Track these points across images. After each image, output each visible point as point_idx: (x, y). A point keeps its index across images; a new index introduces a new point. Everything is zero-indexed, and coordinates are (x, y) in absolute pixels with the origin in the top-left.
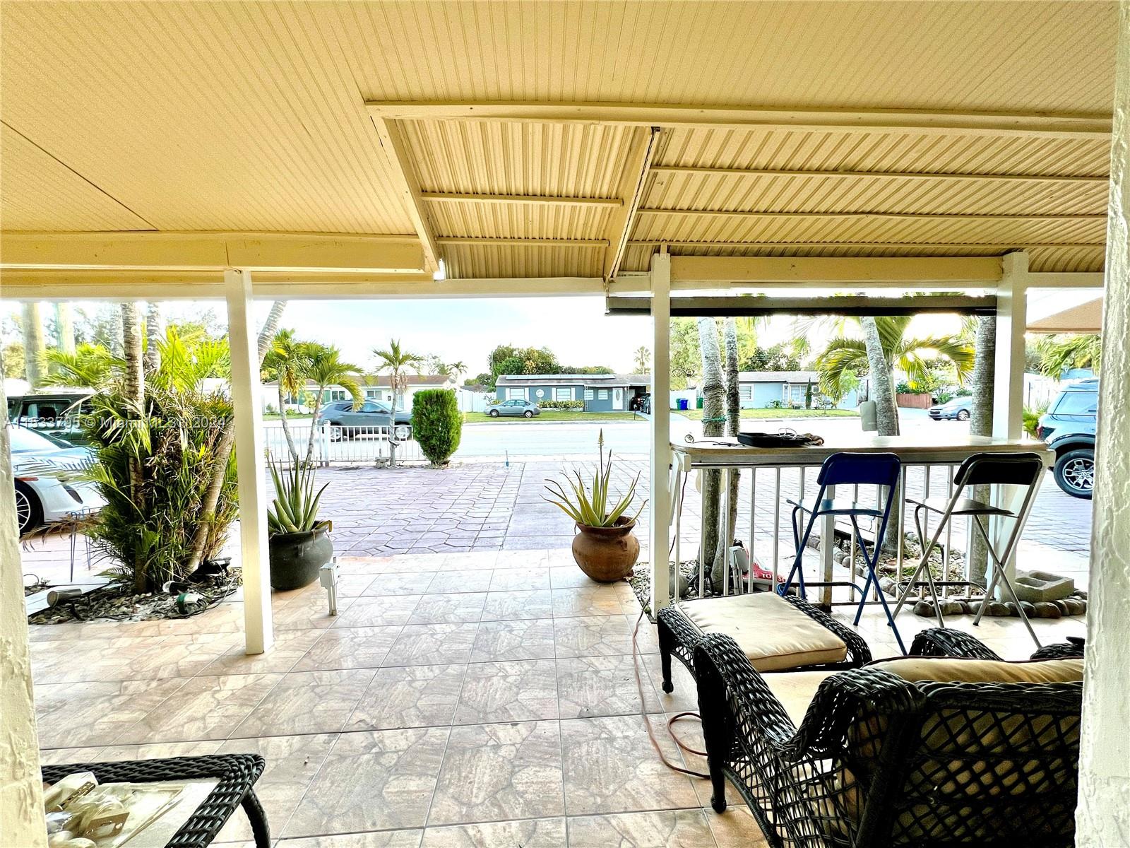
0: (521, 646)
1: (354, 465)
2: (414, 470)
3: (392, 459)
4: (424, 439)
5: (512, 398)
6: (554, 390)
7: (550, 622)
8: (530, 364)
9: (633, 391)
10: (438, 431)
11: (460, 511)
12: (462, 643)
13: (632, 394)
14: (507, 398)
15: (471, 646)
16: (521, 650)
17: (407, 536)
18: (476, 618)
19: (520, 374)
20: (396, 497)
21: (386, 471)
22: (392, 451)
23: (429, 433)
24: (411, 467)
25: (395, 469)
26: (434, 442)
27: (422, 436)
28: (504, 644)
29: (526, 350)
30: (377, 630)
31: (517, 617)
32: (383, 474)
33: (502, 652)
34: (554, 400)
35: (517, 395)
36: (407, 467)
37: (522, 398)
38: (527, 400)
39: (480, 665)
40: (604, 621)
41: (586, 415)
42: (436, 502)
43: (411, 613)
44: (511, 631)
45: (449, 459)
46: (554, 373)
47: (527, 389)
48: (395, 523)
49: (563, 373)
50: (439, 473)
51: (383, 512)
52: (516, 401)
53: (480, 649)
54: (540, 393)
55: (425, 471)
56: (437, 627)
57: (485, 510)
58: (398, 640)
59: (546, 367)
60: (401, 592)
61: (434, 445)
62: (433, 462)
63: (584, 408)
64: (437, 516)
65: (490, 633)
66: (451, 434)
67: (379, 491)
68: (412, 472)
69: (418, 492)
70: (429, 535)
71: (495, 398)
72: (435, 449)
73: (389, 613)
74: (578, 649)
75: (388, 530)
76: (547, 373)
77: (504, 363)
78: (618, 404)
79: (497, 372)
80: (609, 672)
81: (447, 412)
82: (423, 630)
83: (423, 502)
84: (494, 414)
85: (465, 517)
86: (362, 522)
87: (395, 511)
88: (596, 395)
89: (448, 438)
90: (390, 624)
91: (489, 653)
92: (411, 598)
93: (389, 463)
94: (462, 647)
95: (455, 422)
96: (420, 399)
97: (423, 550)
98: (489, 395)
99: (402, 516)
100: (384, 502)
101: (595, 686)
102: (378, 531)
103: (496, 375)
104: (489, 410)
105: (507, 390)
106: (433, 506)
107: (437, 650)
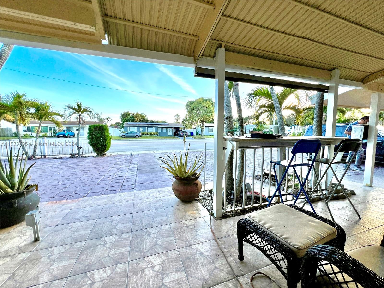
0: (157, 244)
1: (59, 156)
2: (89, 158)
3: (78, 154)
4: (93, 145)
5: (131, 131)
6: (146, 128)
7: (168, 226)
8: (137, 119)
9: (175, 129)
10: (100, 141)
11: (113, 174)
12: (123, 247)
13: (175, 130)
14: (128, 131)
15: (128, 248)
16: (157, 246)
17: (86, 187)
18: (129, 230)
19: (133, 122)
20: (81, 170)
21: (76, 159)
22: (79, 150)
23: (96, 142)
24: (88, 157)
25: (80, 158)
26: (98, 146)
27: (93, 144)
28: (148, 244)
29: (135, 114)
30: (67, 247)
31: (151, 226)
32: (74, 160)
33: (147, 249)
34: (147, 132)
35: (132, 130)
36: (86, 157)
37: (134, 131)
38: (137, 132)
39: (135, 262)
40: (194, 222)
41: (159, 137)
42: (101, 171)
43: (90, 231)
44: (149, 235)
45: (105, 153)
46: (146, 122)
47: (136, 128)
48: (80, 182)
49: (149, 122)
50: (101, 159)
51: (74, 177)
52: (132, 132)
53: (134, 250)
54: (141, 129)
55: (95, 158)
56: (107, 239)
57: (124, 173)
58: (82, 252)
59: (143, 120)
60: (84, 219)
61: (99, 148)
62: (98, 154)
63: (158, 135)
64: (101, 177)
65: (138, 238)
66: (107, 143)
67: (72, 167)
68: (88, 159)
69: (92, 167)
70: (99, 186)
71: (124, 131)
72: (99, 149)
73: (76, 234)
74: (187, 241)
75: (76, 185)
76: (143, 122)
77: (127, 118)
78: (170, 133)
79: (124, 122)
80: (207, 253)
81: (104, 133)
82: (98, 242)
83: (95, 171)
84: (123, 137)
85: (116, 176)
86: (61, 182)
87: (80, 176)
88: (162, 130)
89: (105, 145)
90: (77, 241)
91: (140, 252)
92: (90, 222)
93: (77, 156)
94: (123, 250)
95: (108, 137)
96: (92, 128)
97: (96, 194)
98: (121, 129)
99: (84, 178)
100: (75, 172)
101: (204, 264)
102: (71, 186)
103: (124, 123)
104: (121, 135)
105: (128, 128)
106: (99, 172)
107: (108, 255)
